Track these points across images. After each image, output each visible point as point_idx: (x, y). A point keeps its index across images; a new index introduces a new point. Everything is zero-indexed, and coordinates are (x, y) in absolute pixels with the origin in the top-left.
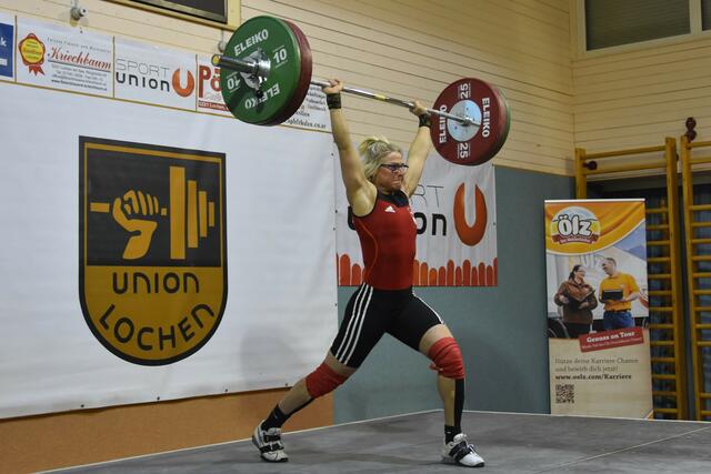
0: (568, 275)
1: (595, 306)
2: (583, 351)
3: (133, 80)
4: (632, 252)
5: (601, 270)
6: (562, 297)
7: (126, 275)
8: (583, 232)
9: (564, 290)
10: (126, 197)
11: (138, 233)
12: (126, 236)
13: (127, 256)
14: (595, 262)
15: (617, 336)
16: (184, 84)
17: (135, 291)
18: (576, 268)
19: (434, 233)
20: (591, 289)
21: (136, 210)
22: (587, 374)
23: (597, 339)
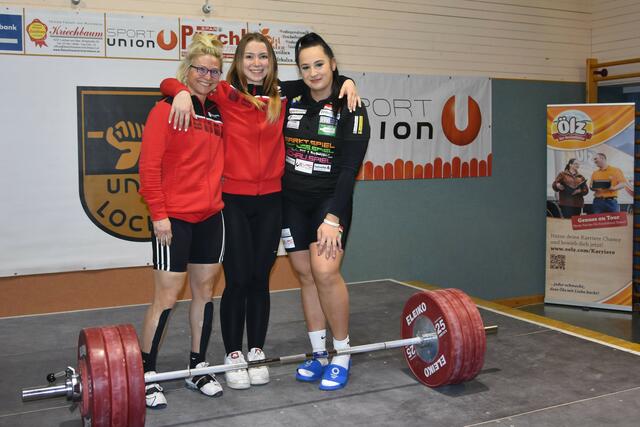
0: (564, 167)
1: (586, 193)
2: (574, 229)
3: (122, 43)
4: (621, 148)
5: (593, 163)
6: (558, 185)
7: (118, 180)
8: (579, 131)
9: (561, 179)
10: (117, 127)
11: (128, 151)
12: (118, 153)
13: (119, 166)
14: (588, 157)
15: (604, 219)
16: (167, 40)
17: (126, 191)
18: (571, 161)
19: (419, 137)
20: (583, 179)
21: (127, 135)
22: (577, 247)
23: (586, 220)
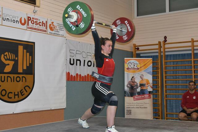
0: (130, 79)
1: (138, 88)
2: (134, 100)
3: (8, 20)
4: (148, 73)
5: (140, 78)
6: (129, 85)
7: (5, 77)
8: (135, 67)
9: (129, 83)
10: (5, 54)
11: (8, 64)
12: (5, 65)
13: (5, 71)
14: (138, 76)
15: (144, 96)
16: (23, 22)
17: (7, 81)
18: (133, 77)
19: (94, 66)
20: (137, 83)
21: (8, 58)
22: (135, 107)
23: (138, 97)
